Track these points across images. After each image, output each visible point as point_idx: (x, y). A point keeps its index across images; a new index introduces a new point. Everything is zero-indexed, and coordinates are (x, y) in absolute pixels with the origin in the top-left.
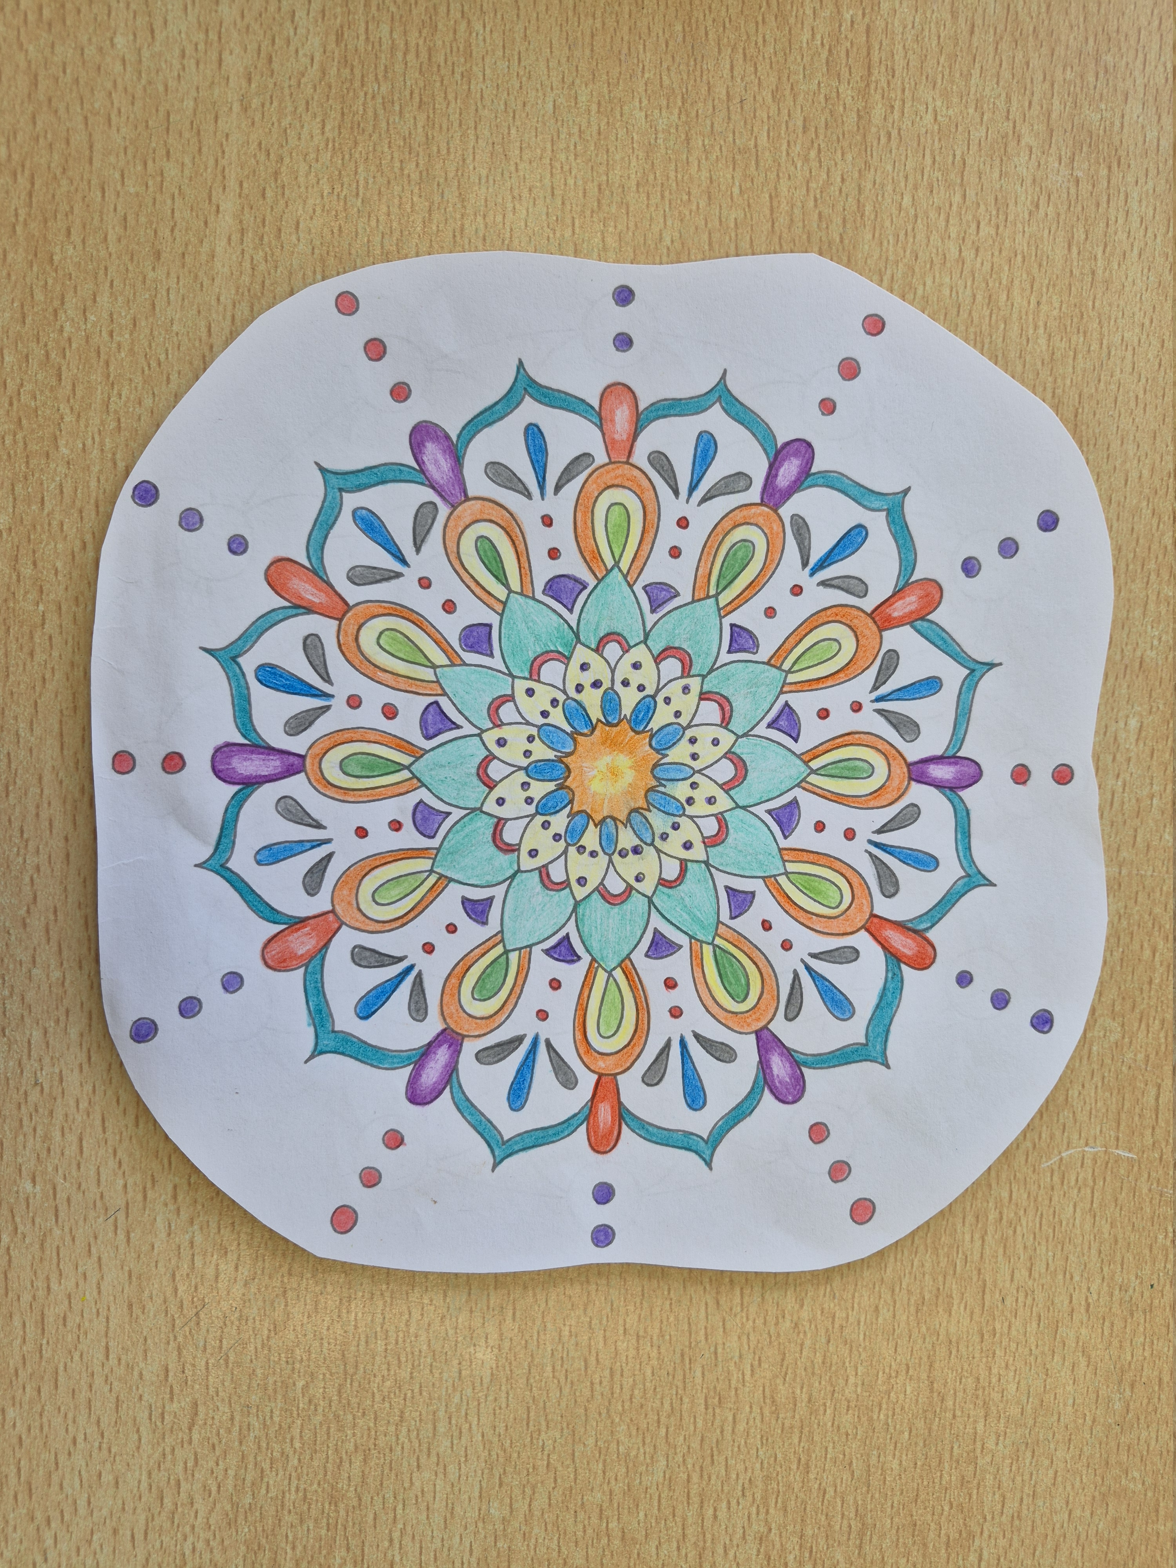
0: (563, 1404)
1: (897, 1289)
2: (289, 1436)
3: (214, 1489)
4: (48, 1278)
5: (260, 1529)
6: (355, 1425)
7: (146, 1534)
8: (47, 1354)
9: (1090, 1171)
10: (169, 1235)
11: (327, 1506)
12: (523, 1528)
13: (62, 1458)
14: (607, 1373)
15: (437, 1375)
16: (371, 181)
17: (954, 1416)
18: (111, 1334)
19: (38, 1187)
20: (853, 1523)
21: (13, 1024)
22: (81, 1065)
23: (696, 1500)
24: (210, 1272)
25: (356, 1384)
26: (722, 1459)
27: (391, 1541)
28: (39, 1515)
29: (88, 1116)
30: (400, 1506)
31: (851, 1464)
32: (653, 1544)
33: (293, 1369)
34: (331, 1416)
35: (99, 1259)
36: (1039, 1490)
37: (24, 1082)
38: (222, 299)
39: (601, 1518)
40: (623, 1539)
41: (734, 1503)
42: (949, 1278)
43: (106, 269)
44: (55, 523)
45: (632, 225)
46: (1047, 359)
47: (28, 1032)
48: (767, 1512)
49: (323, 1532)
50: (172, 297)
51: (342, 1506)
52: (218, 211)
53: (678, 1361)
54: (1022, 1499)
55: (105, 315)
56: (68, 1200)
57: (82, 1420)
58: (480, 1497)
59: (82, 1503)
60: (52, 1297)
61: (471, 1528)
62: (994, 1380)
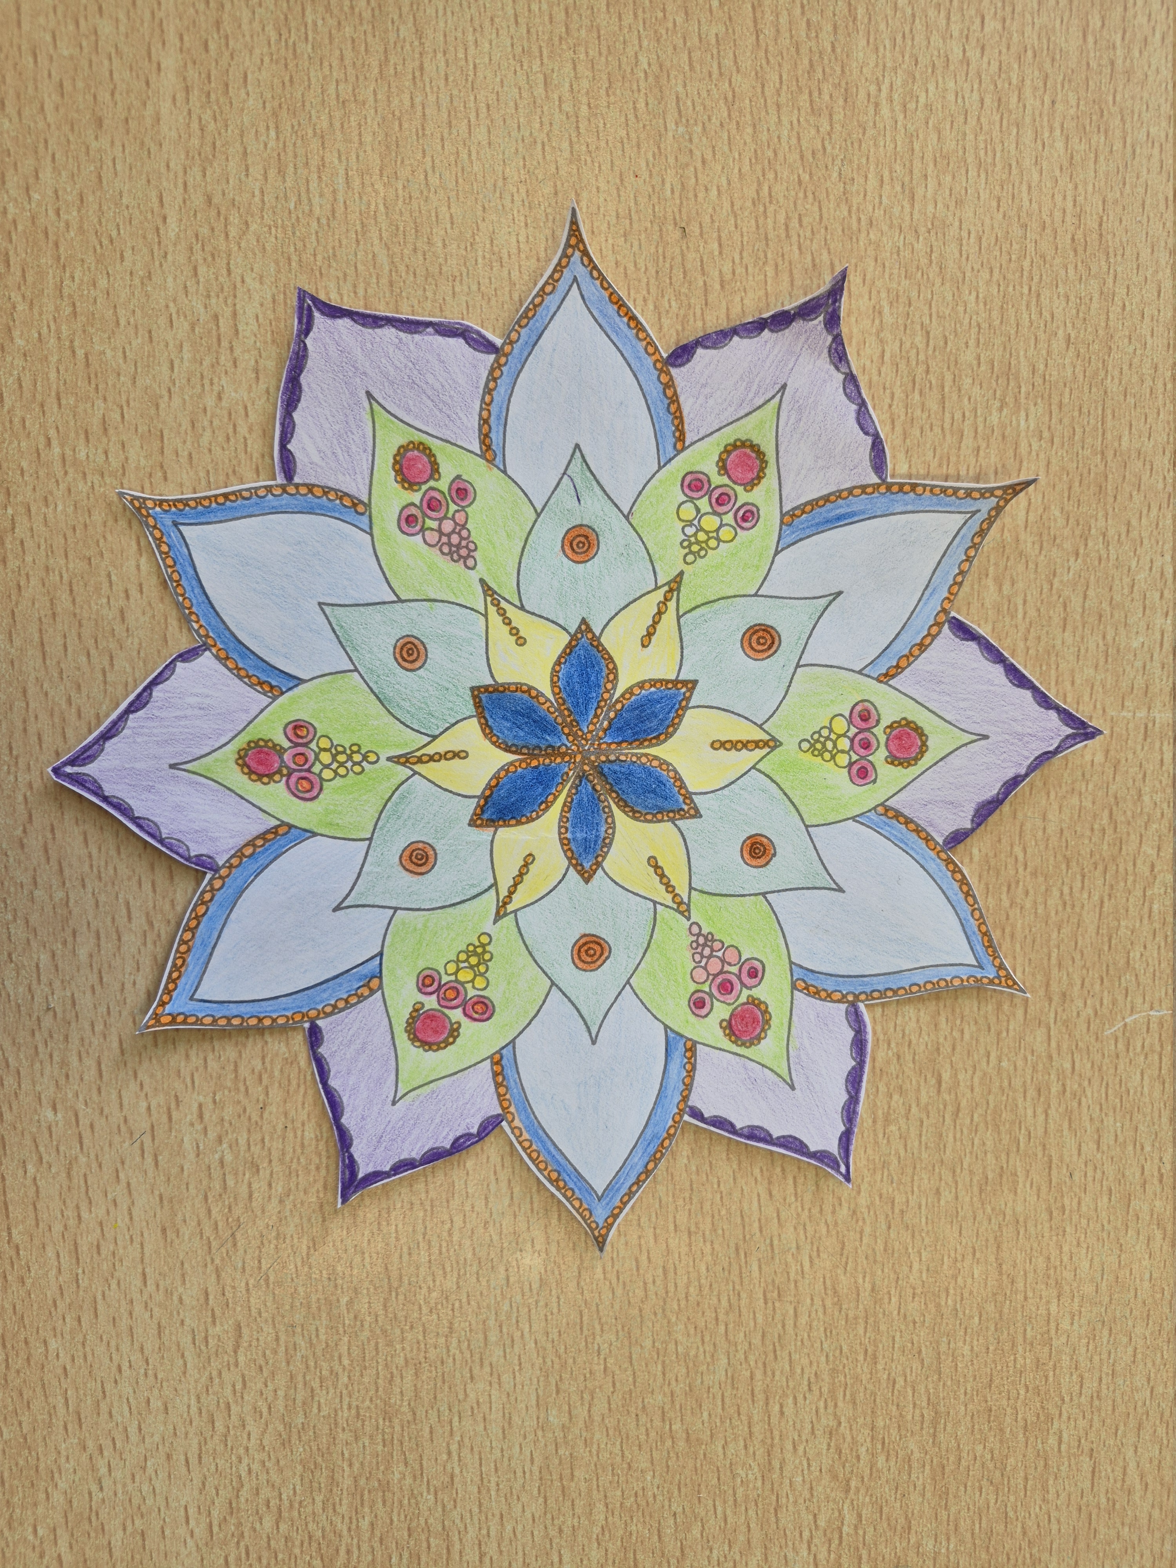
0: (617, 1307)
1: (958, 1170)
2: (336, 1354)
3: (265, 1410)
4: (78, 1207)
5: (315, 1448)
6: (403, 1339)
7: (200, 1457)
8: (84, 1283)
9: (1157, 1036)
10: (198, 1155)
11: (381, 1421)
12: (584, 1434)
13: (108, 1387)
14: (660, 1271)
15: (484, 1283)
16: (320, 23)
17: (1026, 1298)
18: (147, 1261)
19: (59, 1115)
20: (925, 1412)
21: (20, 949)
22: (93, 987)
23: (760, 1397)
24: (244, 1190)
25: (401, 1297)
26: (785, 1354)
27: (449, 1453)
28: (90, 1444)
29: (105, 1038)
30: (456, 1419)
31: (920, 1352)
32: (720, 1444)
33: (336, 1286)
34: (378, 1332)
35: (129, 1184)
36: (1118, 1368)
37: (36, 1007)
38: (172, 165)
39: (663, 1420)
40: (688, 1440)
41: (800, 1398)
42: (1012, 1155)
43: (46, 141)
44: (16, 420)
45: (604, 51)
46: (1066, 164)
47: (35, 956)
48: (836, 1406)
49: (380, 1448)
50: (118, 167)
51: (396, 1421)
52: (159, 69)
53: (733, 1256)
54: (1101, 1379)
55: (50, 192)
56: (92, 1126)
57: (125, 1347)
58: (538, 1405)
59: (133, 1430)
60: (83, 1226)
61: (531, 1437)
62: (1065, 1259)
